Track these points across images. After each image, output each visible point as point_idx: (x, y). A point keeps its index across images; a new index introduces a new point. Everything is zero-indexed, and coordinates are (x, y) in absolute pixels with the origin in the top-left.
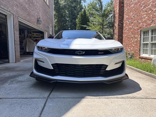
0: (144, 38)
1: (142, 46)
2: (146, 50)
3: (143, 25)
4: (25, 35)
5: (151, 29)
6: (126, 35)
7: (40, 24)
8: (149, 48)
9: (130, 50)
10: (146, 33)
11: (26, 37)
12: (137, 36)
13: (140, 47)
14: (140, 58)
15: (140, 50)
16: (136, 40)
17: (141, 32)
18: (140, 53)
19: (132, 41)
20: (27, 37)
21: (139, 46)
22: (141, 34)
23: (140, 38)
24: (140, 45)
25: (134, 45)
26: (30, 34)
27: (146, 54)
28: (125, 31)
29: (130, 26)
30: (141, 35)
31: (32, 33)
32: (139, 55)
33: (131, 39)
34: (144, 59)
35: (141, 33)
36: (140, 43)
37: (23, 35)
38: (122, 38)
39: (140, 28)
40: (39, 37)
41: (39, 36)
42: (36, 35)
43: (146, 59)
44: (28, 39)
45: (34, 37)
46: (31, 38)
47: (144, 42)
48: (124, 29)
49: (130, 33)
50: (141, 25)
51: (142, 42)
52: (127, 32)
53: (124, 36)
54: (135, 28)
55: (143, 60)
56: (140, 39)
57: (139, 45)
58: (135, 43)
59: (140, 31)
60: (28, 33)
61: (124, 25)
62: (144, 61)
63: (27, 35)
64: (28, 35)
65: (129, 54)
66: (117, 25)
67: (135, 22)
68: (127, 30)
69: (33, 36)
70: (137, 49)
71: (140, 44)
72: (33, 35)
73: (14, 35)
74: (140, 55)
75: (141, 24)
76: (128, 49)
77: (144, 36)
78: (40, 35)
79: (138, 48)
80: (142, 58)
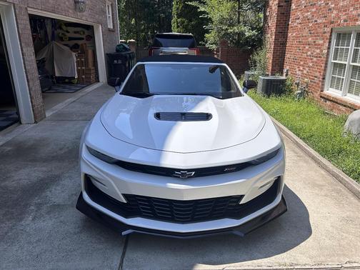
0: (337, 50)
1: (330, 69)
2: (339, 79)
3: (339, 18)
4: (46, 32)
5: (355, 31)
6: (294, 35)
7: (81, 11)
8: (346, 76)
9: (300, 73)
10: (343, 36)
11: (50, 38)
12: (321, 42)
13: (325, 70)
14: (321, 97)
15: (324, 79)
16: (318, 51)
17: (331, 32)
18: (323, 85)
19: (309, 53)
20: (53, 39)
21: (323, 68)
22: (330, 39)
23: (329, 48)
24: (326, 67)
25: (311, 64)
26: (59, 31)
27: (337, 88)
28: (293, 23)
29: (308, 11)
30: (330, 42)
31: (64, 27)
32: (320, 90)
33: (307, 47)
34: (330, 100)
35: (331, 36)
36: (327, 61)
37: (42, 32)
38: (284, 40)
39: (332, 23)
40: (83, 39)
41: (83, 36)
42: (75, 32)
43: (334, 102)
44: (56, 44)
45: (71, 39)
46: (62, 40)
47: (335, 59)
48: (292, 17)
49: (306, 32)
50: (333, 15)
51: (331, 60)
52: (299, 26)
53: (289, 35)
54: (319, 21)
55: (328, 103)
56: (328, 52)
57: (323, 65)
58: (315, 59)
59: (329, 30)
60: (52, 26)
61: (293, 6)
62: (330, 106)
63: (53, 33)
64: (55, 32)
65: (298, 84)
66: (276, 6)
67: (320, 6)
68: (298, 21)
69: (68, 35)
70: (317, 74)
71: (326, 64)
72: (68, 32)
73: (24, 59)
74: (322, 91)
75: (335, 12)
76: (297, 69)
77: (337, 44)
78: (84, 33)
79: (320, 72)
80: (327, 99)
